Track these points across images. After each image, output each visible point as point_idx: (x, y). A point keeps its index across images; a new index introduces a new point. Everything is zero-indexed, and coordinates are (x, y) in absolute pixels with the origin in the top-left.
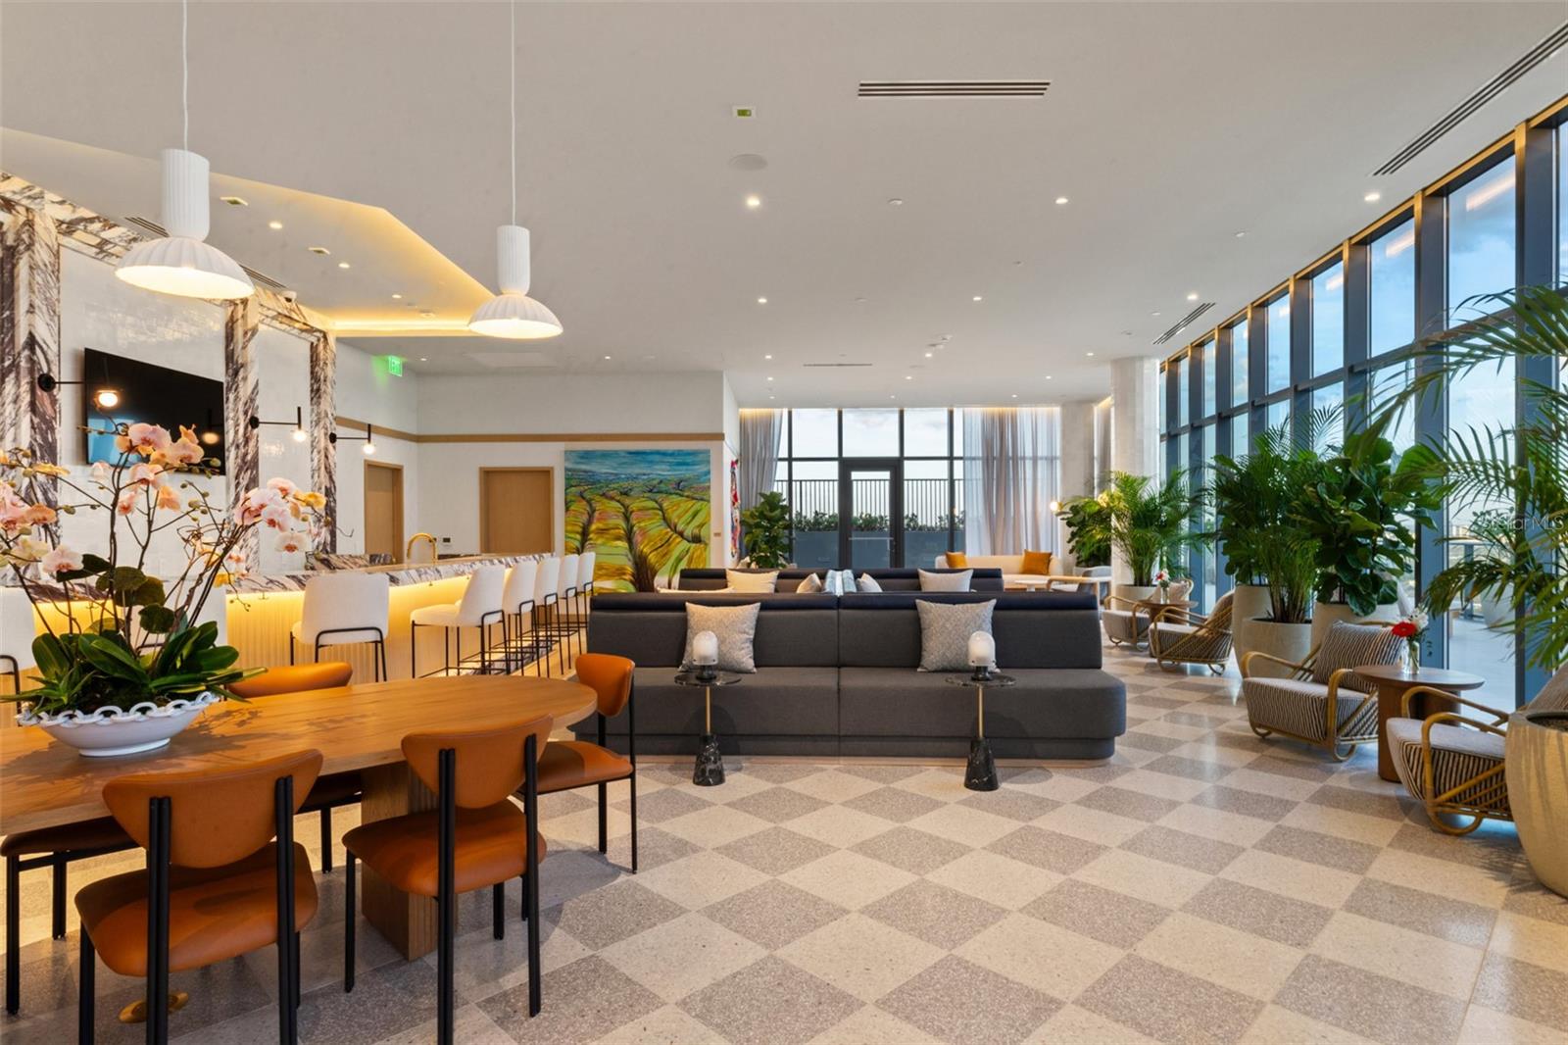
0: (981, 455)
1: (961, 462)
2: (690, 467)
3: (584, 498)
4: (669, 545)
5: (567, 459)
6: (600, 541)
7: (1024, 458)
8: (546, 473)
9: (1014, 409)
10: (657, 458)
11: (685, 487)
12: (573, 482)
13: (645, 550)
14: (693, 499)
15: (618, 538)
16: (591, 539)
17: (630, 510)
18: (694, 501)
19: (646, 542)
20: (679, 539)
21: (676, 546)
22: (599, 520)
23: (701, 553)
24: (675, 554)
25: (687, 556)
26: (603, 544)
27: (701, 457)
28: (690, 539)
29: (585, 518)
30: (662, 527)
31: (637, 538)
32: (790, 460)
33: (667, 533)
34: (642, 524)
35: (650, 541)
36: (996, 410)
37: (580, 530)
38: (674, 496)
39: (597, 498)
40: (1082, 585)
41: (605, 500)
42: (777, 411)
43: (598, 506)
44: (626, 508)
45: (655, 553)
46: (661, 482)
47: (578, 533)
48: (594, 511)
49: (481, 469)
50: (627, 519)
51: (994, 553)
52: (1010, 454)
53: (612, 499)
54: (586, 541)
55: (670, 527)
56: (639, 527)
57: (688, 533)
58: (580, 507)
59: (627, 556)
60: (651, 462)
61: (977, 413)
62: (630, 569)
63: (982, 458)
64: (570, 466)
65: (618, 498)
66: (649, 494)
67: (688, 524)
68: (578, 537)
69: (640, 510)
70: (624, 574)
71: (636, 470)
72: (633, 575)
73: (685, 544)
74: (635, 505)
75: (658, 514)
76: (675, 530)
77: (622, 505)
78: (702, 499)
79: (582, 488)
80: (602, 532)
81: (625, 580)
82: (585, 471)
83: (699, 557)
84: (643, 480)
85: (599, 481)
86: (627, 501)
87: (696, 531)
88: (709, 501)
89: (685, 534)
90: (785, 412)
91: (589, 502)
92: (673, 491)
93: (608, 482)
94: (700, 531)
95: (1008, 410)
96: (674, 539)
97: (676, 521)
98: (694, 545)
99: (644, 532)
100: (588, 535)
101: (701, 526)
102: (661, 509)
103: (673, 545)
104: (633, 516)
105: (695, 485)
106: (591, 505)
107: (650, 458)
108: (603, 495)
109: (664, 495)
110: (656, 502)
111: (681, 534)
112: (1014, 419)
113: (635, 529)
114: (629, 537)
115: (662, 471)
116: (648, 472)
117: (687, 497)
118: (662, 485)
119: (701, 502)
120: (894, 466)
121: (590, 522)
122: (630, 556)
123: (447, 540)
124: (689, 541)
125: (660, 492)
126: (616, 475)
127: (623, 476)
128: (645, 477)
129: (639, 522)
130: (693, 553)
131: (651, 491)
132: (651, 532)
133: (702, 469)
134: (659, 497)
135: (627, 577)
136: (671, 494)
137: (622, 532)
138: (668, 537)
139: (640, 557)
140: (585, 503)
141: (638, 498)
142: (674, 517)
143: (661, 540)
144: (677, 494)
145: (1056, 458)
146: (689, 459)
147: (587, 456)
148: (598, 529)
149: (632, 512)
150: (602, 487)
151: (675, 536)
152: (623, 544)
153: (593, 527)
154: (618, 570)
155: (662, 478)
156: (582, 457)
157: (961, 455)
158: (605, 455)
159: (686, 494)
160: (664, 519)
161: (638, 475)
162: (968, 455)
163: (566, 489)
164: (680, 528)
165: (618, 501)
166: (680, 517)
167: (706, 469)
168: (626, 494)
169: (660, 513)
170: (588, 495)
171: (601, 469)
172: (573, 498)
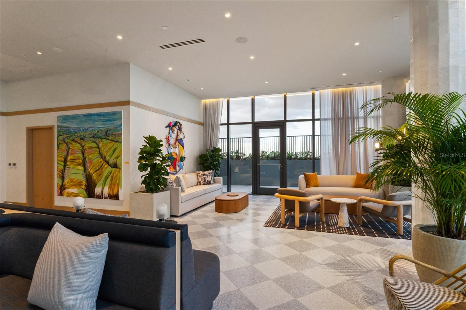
0: (330, 117)
1: (319, 122)
2: (112, 122)
3: (65, 142)
4: (102, 169)
5: (58, 121)
6: (71, 166)
7: (358, 118)
8: (50, 129)
9: (352, 88)
10: (96, 117)
11: (110, 134)
12: (61, 133)
13: (91, 172)
14: (114, 141)
15: (79, 165)
16: (68, 165)
17: (85, 148)
18: (114, 143)
19: (91, 167)
20: (107, 166)
21: (105, 170)
22: (71, 154)
23: (117, 174)
24: (105, 174)
25: (110, 176)
26: (73, 168)
27: (117, 116)
28: (112, 165)
29: (65, 153)
30: (99, 158)
31: (88, 165)
32: (228, 124)
33: (101, 162)
34: (90, 157)
35: (93, 167)
36: (340, 90)
37: (63, 159)
38: (104, 140)
39: (71, 142)
40: (386, 207)
41: (74, 143)
42: (221, 100)
43: (71, 146)
44: (83, 147)
45: (95, 173)
46: (98, 132)
47: (62, 161)
48: (69, 149)
49: (27, 127)
50: (83, 154)
51: (338, 173)
52: (350, 116)
53: (77, 142)
54: (66, 166)
55: (102, 158)
56: (89, 158)
57: (111, 162)
58: (63, 147)
59: (83, 175)
60: (94, 120)
61: (328, 92)
62: (84, 183)
63: (332, 119)
64: (60, 124)
65: (79, 142)
66: (92, 139)
67: (111, 156)
68: (63, 163)
69: (89, 148)
70: (82, 185)
71: (86, 125)
72: (86, 186)
73: (109, 169)
74: (87, 145)
75: (97, 151)
76: (104, 160)
77: (81, 145)
78: (118, 142)
79: (64, 137)
80: (73, 160)
81: (82, 188)
82: (66, 127)
83: (116, 177)
84: (90, 130)
85: (71, 132)
86: (83, 144)
87: (115, 161)
88: (121, 143)
89: (110, 162)
90: (225, 100)
91: (67, 144)
92: (104, 137)
93: (75, 133)
94: (117, 161)
95: (348, 89)
96: (105, 165)
97: (105, 154)
98: (114, 169)
99: (91, 161)
100: (67, 163)
101: (117, 157)
102: (98, 148)
103: (104, 169)
104: (86, 152)
105: (114, 133)
106: (68, 146)
107: (93, 117)
108: (73, 140)
109: (100, 139)
110: (96, 143)
111: (108, 162)
112: (351, 94)
113: (87, 159)
114: (84, 164)
115: (99, 126)
116: (92, 126)
117: (111, 140)
118: (99, 134)
119: (117, 143)
120: (281, 125)
121: (67, 155)
122: (84, 174)
123: (15, 164)
124: (111, 167)
125: (98, 138)
126: (78, 128)
127: (81, 129)
128: (91, 129)
129: (88, 155)
130: (114, 174)
131: (94, 137)
132: (94, 161)
133: (117, 123)
134: (97, 140)
135: (83, 187)
136: (103, 139)
137: (81, 161)
138: (101, 164)
139: (89, 175)
140: (65, 145)
141: (88, 141)
142: (104, 152)
143: (98, 166)
144: (106, 138)
145: (380, 117)
146: (111, 118)
147: (66, 118)
148: (71, 159)
149: (85, 149)
150: (72, 136)
151: (105, 163)
152: (81, 168)
153: (69, 158)
154: (79, 182)
155: (99, 129)
156: (64, 119)
157: (319, 118)
158: (74, 117)
159: (110, 138)
160: (100, 153)
161: (88, 128)
162: (322, 117)
163: (58, 138)
164: (107, 158)
165: (79, 143)
166: (107, 152)
167: (119, 123)
168: (82, 139)
169: (98, 150)
170: (66, 140)
171: (72, 125)
172: (61, 142)
